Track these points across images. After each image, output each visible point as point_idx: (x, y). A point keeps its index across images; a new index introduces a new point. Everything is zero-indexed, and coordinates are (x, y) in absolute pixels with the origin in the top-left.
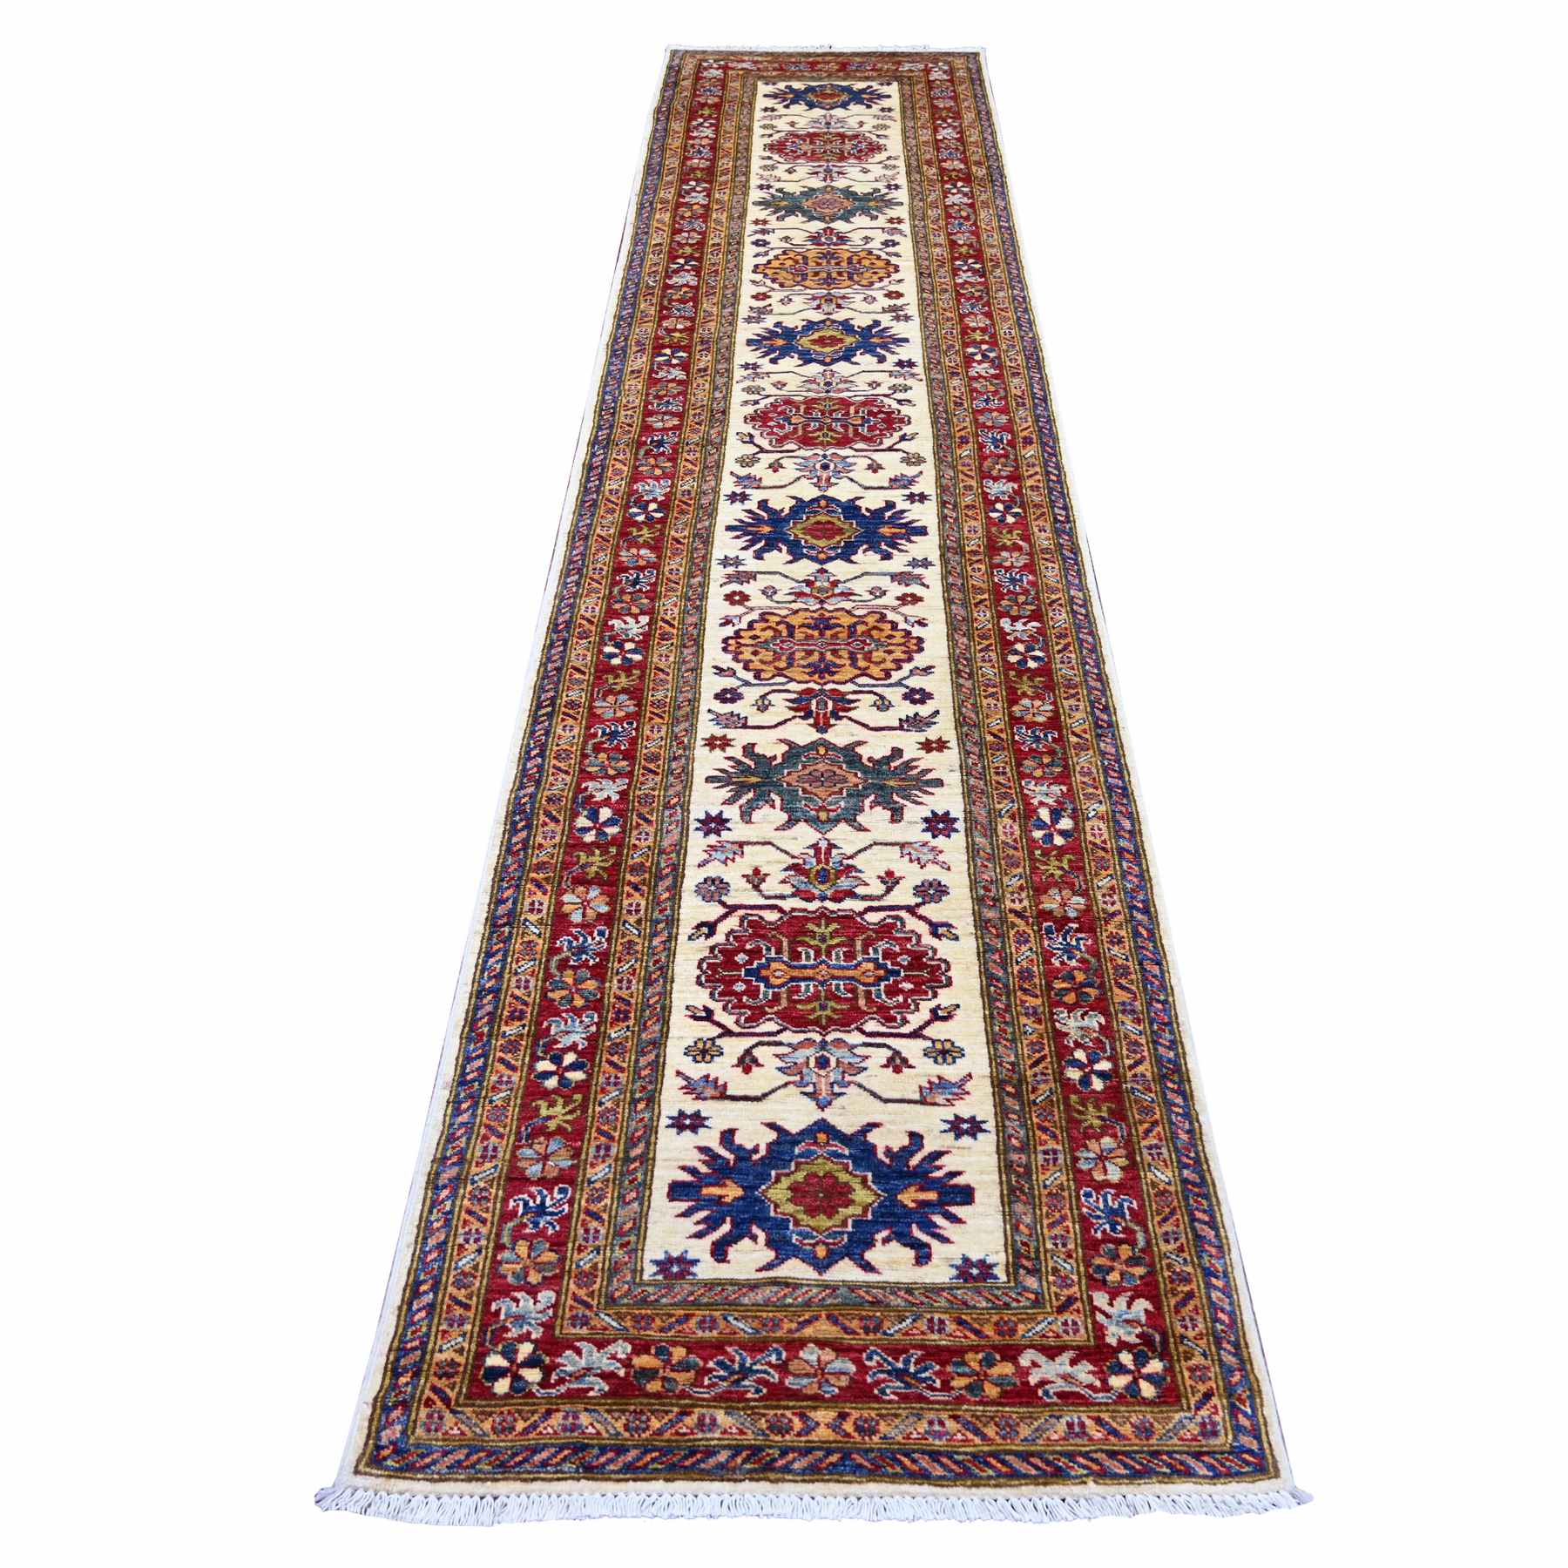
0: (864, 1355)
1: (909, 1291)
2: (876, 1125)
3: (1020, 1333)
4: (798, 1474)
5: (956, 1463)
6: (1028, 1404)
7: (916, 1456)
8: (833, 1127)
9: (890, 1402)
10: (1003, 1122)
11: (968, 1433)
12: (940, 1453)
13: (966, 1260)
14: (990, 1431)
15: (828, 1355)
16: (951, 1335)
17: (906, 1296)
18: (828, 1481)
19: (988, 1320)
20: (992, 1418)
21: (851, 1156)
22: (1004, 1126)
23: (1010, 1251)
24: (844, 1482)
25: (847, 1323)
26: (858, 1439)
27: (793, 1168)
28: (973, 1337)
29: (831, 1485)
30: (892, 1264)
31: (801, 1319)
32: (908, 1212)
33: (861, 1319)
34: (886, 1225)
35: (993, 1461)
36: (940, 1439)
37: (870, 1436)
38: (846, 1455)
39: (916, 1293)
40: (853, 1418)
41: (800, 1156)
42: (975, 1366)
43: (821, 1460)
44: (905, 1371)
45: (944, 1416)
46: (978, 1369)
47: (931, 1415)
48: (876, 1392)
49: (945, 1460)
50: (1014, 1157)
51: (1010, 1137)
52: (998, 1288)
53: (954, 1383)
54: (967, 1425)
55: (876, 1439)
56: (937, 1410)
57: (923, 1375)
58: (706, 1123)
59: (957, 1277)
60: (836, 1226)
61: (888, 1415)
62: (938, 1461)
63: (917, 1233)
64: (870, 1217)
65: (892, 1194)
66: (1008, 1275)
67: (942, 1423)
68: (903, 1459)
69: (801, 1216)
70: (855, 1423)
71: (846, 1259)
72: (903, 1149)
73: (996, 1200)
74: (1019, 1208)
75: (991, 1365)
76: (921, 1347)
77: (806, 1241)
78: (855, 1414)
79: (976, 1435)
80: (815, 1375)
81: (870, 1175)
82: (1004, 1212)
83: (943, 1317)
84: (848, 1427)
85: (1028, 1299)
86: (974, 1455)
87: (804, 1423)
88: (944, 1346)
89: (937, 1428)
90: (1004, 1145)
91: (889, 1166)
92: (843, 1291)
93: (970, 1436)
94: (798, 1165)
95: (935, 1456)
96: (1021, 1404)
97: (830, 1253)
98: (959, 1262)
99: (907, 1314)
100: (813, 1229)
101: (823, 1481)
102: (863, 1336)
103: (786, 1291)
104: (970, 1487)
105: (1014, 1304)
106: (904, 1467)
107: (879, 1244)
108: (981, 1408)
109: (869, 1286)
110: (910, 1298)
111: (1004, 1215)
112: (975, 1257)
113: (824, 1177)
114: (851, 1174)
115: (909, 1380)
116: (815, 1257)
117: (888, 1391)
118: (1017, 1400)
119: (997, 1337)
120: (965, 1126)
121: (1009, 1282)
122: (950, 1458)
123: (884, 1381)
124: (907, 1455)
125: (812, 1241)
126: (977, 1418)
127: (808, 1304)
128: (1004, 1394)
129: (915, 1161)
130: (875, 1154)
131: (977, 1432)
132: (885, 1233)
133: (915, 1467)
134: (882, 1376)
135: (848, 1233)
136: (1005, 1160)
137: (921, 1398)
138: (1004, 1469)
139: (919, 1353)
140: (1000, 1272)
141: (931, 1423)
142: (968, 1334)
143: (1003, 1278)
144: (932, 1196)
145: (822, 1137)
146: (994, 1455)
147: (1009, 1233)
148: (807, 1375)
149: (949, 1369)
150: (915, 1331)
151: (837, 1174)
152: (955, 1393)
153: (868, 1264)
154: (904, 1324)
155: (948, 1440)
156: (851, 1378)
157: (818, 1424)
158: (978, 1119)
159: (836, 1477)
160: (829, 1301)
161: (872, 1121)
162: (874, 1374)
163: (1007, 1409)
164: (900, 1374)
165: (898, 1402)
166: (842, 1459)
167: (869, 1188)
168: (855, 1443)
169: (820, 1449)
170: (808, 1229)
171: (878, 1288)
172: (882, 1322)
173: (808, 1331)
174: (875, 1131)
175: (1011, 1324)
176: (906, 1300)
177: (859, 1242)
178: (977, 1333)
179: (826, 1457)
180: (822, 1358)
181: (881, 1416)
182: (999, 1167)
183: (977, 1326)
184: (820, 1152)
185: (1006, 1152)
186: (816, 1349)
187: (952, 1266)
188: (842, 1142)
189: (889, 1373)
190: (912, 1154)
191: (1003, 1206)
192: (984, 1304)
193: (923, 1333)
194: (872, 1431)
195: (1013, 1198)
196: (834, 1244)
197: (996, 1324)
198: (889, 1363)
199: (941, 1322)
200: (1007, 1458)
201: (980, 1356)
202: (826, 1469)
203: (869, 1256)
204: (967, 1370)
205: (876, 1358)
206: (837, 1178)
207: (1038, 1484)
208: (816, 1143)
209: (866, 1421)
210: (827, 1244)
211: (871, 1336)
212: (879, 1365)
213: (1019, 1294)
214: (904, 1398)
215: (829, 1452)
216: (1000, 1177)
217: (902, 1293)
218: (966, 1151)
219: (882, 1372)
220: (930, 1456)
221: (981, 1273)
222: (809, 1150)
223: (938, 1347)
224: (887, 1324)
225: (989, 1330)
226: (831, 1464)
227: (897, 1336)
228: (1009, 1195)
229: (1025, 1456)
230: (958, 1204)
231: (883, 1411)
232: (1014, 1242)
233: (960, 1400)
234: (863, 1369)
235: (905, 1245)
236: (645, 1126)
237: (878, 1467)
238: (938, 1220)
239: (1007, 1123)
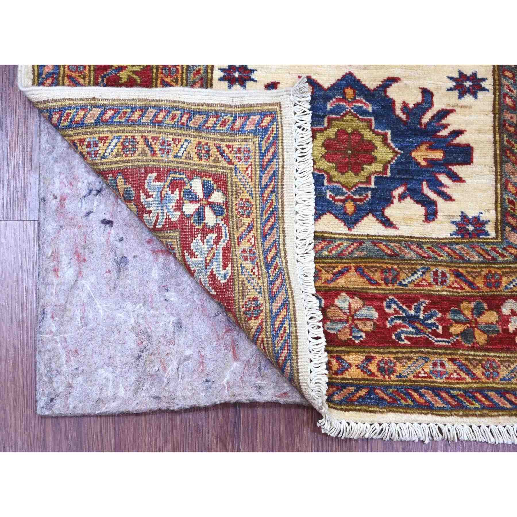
0: (385, 304)
1: (420, 245)
2: (394, 80)
3: (504, 284)
4: (337, 404)
5: (453, 397)
6: (508, 350)
7: (423, 391)
8: (359, 81)
9: (405, 346)
10: (500, 80)
11: (462, 373)
12: (440, 389)
13: (464, 216)
14: (478, 372)
15: (357, 303)
16: (450, 287)
17: (418, 250)
18: (359, 410)
19: (479, 273)
20: (480, 361)
21: (374, 113)
22: (500, 85)
23: (499, 209)
24: (371, 412)
25: (372, 275)
26: (381, 377)
27: (326, 125)
28: (467, 288)
29: (362, 414)
30: (407, 220)
31: (336, 270)
32: (420, 171)
33: (383, 271)
34: (403, 182)
35: (479, 397)
36: (441, 377)
37: (389, 375)
38: (371, 390)
39: (425, 247)
40: (376, 360)
41: (332, 112)
42: (468, 314)
43: (353, 394)
44: (417, 317)
45: (445, 359)
46: (470, 317)
47: (435, 358)
48: (394, 337)
49: (443, 394)
50: (507, 116)
51: (505, 95)
52: (488, 243)
53: (452, 330)
54: (461, 367)
55: (393, 377)
56: (440, 354)
57: (429, 322)
58: (253, 76)
59: (457, 233)
60: (362, 183)
61: (403, 358)
62: (439, 396)
63: (427, 191)
64: (389, 175)
65: (407, 150)
66: (497, 232)
67: (443, 365)
68: (413, 393)
69: (334, 173)
70: (378, 365)
71: (370, 216)
72: (417, 105)
73: (490, 160)
74: (509, 167)
75: (480, 314)
76: (428, 296)
77: (337, 198)
78: (378, 357)
79: (467, 374)
80: (347, 321)
81: (389, 132)
82: (496, 172)
83: (446, 270)
84: (373, 368)
85: (511, 254)
86: (466, 391)
87: (340, 364)
88: (445, 296)
89: (439, 368)
90: (500, 104)
91: (405, 123)
92: (368, 244)
93: (463, 375)
94: (330, 120)
95: (436, 391)
96: (502, 350)
97: (358, 209)
98: (458, 219)
99: (419, 267)
100: (343, 186)
101: (355, 410)
102: (384, 287)
103: (323, 244)
104: (461, 416)
105: (500, 259)
106: (414, 400)
107: (396, 201)
108: (472, 353)
109: (388, 239)
110: (421, 252)
111: (496, 176)
112: (471, 214)
113: (352, 133)
114: (374, 132)
115: (418, 325)
116: (345, 213)
117: (403, 336)
118: (499, 346)
119: (486, 289)
120: (468, 84)
121: (497, 238)
122: (448, 393)
123: (399, 326)
124: (416, 390)
125: (343, 198)
126: (469, 360)
127: (340, 256)
128: (490, 341)
129: (426, 119)
130: (394, 110)
131: (468, 372)
132: (401, 190)
133: (422, 401)
134: (398, 322)
135: (372, 190)
136: (499, 119)
137: (428, 344)
138: (487, 403)
139: (427, 301)
140: (490, 229)
141: (435, 364)
142: (464, 285)
143: (493, 234)
144: (438, 155)
145: (349, 92)
146: (480, 391)
147: (499, 192)
148: (341, 321)
149: (449, 316)
150: (424, 283)
151: (362, 131)
152: (453, 339)
153: (388, 220)
154: (416, 276)
155: (446, 378)
156: (375, 324)
157: (350, 365)
158: (479, 76)
159: (364, 408)
160: (357, 254)
161: (391, 75)
162: (392, 320)
163: (492, 354)
164: (411, 320)
165: (410, 347)
166: (368, 393)
167: (388, 146)
168: (378, 380)
169: (352, 385)
170: (339, 185)
171: (395, 241)
172: (398, 274)
173: (341, 282)
174: (395, 85)
175: (497, 277)
176: (418, 254)
177: (380, 199)
178: (471, 284)
179: (357, 391)
180: (353, 306)
181: (397, 359)
182: (494, 127)
183: (470, 278)
184: (348, 108)
185: (500, 111)
186: (348, 298)
187: (453, 222)
188: (366, 98)
189: (403, 319)
190: (424, 111)
191: (496, 166)
192: (476, 258)
193: (430, 285)
194: (391, 371)
195: (504, 159)
196: (360, 200)
197: (486, 277)
198: (404, 311)
199: (444, 274)
200: (490, 393)
201: (472, 305)
202: (356, 401)
203: (389, 212)
204: (462, 317)
205: (393, 306)
206: (362, 135)
207: (511, 415)
208: (344, 99)
209: (386, 363)
210: (354, 200)
211: (390, 287)
212: (396, 312)
213: (504, 249)
214: (415, 342)
215: (359, 388)
216: (495, 137)
217: (414, 247)
218: (467, 111)
219: (398, 318)
220: (433, 391)
221: (476, 229)
222: (338, 107)
223: (440, 296)
224: (402, 276)
225: (480, 283)
226: (360, 397)
227: (411, 286)
228: (501, 155)
229: (502, 393)
230: (459, 164)
231: (400, 355)
232: (503, 199)
233: (456, 345)
234: (383, 315)
235: (418, 202)
236: (202, 79)
237: (395, 400)
238: (443, 179)
239: (504, 81)
